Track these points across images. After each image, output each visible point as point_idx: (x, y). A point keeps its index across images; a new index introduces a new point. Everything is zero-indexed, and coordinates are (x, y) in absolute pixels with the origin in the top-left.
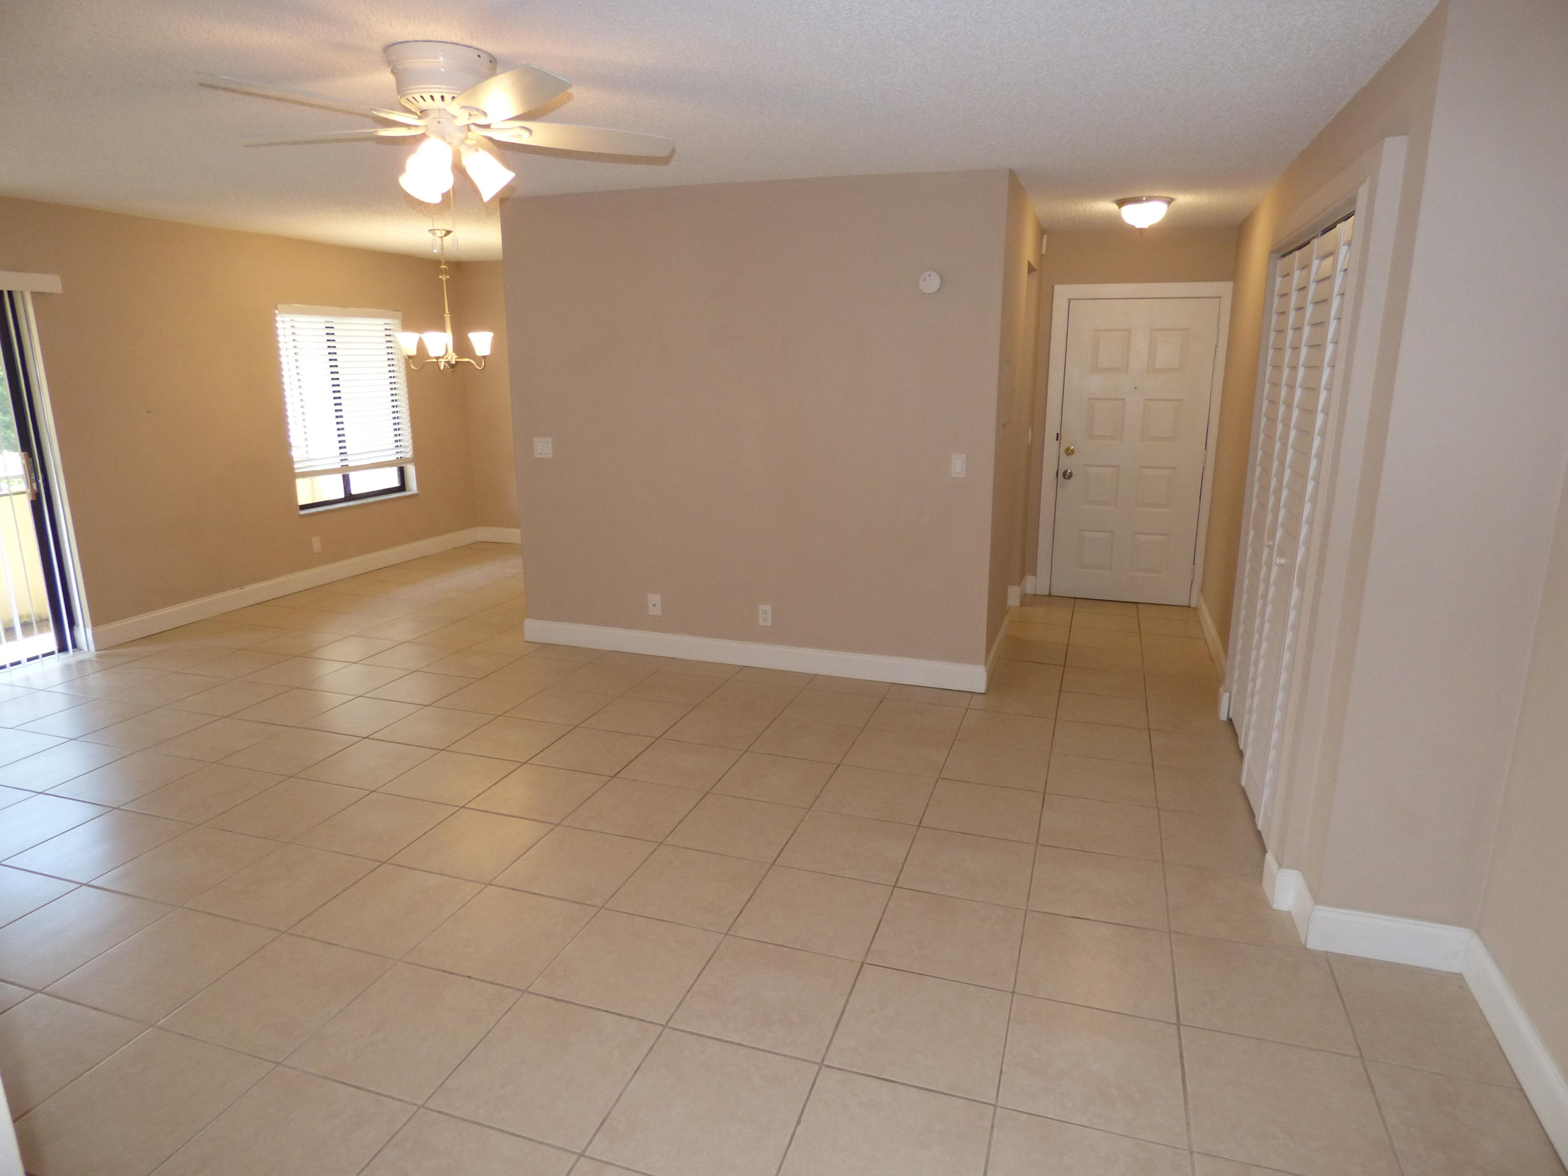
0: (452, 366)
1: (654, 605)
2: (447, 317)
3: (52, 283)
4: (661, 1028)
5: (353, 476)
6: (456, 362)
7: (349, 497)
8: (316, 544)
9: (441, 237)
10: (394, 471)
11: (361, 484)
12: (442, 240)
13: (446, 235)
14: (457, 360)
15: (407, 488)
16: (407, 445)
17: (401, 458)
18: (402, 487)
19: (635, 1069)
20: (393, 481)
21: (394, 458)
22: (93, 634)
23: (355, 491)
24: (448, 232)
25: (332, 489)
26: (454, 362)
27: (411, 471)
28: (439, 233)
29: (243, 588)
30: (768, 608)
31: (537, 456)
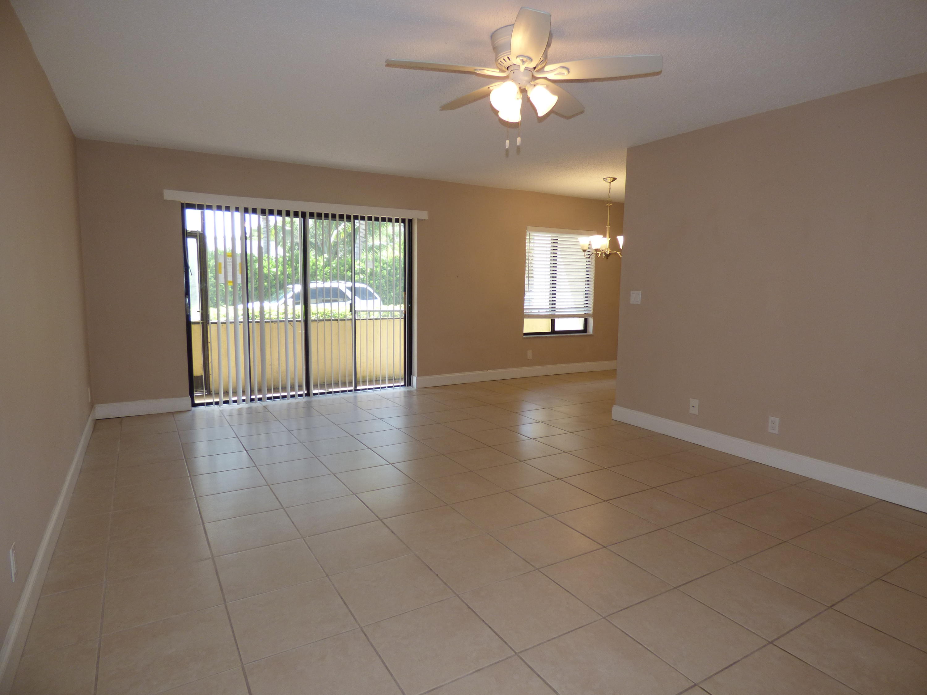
0: (607, 256)
1: (693, 407)
2: (608, 227)
3: (424, 215)
4: (513, 653)
5: (557, 321)
6: (609, 253)
7: (553, 331)
8: (530, 354)
9: (610, 182)
10: (582, 320)
11: (561, 325)
12: (610, 184)
13: (613, 181)
14: (610, 252)
15: (588, 332)
16: (591, 306)
17: (586, 313)
18: (585, 330)
19: (478, 669)
20: (581, 327)
21: (583, 313)
22: (416, 379)
23: (557, 329)
24: (614, 179)
25: (543, 326)
26: (608, 254)
27: (591, 321)
28: (609, 180)
29: (488, 371)
30: (777, 420)
31: (631, 303)
